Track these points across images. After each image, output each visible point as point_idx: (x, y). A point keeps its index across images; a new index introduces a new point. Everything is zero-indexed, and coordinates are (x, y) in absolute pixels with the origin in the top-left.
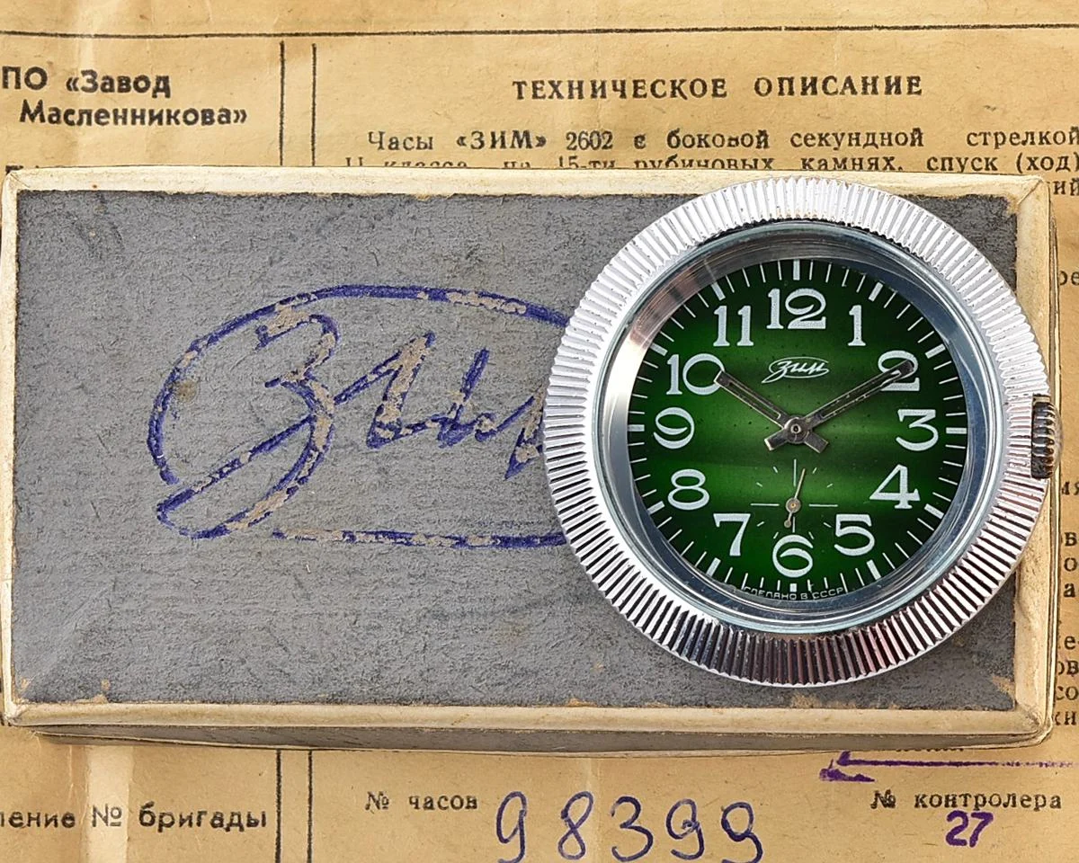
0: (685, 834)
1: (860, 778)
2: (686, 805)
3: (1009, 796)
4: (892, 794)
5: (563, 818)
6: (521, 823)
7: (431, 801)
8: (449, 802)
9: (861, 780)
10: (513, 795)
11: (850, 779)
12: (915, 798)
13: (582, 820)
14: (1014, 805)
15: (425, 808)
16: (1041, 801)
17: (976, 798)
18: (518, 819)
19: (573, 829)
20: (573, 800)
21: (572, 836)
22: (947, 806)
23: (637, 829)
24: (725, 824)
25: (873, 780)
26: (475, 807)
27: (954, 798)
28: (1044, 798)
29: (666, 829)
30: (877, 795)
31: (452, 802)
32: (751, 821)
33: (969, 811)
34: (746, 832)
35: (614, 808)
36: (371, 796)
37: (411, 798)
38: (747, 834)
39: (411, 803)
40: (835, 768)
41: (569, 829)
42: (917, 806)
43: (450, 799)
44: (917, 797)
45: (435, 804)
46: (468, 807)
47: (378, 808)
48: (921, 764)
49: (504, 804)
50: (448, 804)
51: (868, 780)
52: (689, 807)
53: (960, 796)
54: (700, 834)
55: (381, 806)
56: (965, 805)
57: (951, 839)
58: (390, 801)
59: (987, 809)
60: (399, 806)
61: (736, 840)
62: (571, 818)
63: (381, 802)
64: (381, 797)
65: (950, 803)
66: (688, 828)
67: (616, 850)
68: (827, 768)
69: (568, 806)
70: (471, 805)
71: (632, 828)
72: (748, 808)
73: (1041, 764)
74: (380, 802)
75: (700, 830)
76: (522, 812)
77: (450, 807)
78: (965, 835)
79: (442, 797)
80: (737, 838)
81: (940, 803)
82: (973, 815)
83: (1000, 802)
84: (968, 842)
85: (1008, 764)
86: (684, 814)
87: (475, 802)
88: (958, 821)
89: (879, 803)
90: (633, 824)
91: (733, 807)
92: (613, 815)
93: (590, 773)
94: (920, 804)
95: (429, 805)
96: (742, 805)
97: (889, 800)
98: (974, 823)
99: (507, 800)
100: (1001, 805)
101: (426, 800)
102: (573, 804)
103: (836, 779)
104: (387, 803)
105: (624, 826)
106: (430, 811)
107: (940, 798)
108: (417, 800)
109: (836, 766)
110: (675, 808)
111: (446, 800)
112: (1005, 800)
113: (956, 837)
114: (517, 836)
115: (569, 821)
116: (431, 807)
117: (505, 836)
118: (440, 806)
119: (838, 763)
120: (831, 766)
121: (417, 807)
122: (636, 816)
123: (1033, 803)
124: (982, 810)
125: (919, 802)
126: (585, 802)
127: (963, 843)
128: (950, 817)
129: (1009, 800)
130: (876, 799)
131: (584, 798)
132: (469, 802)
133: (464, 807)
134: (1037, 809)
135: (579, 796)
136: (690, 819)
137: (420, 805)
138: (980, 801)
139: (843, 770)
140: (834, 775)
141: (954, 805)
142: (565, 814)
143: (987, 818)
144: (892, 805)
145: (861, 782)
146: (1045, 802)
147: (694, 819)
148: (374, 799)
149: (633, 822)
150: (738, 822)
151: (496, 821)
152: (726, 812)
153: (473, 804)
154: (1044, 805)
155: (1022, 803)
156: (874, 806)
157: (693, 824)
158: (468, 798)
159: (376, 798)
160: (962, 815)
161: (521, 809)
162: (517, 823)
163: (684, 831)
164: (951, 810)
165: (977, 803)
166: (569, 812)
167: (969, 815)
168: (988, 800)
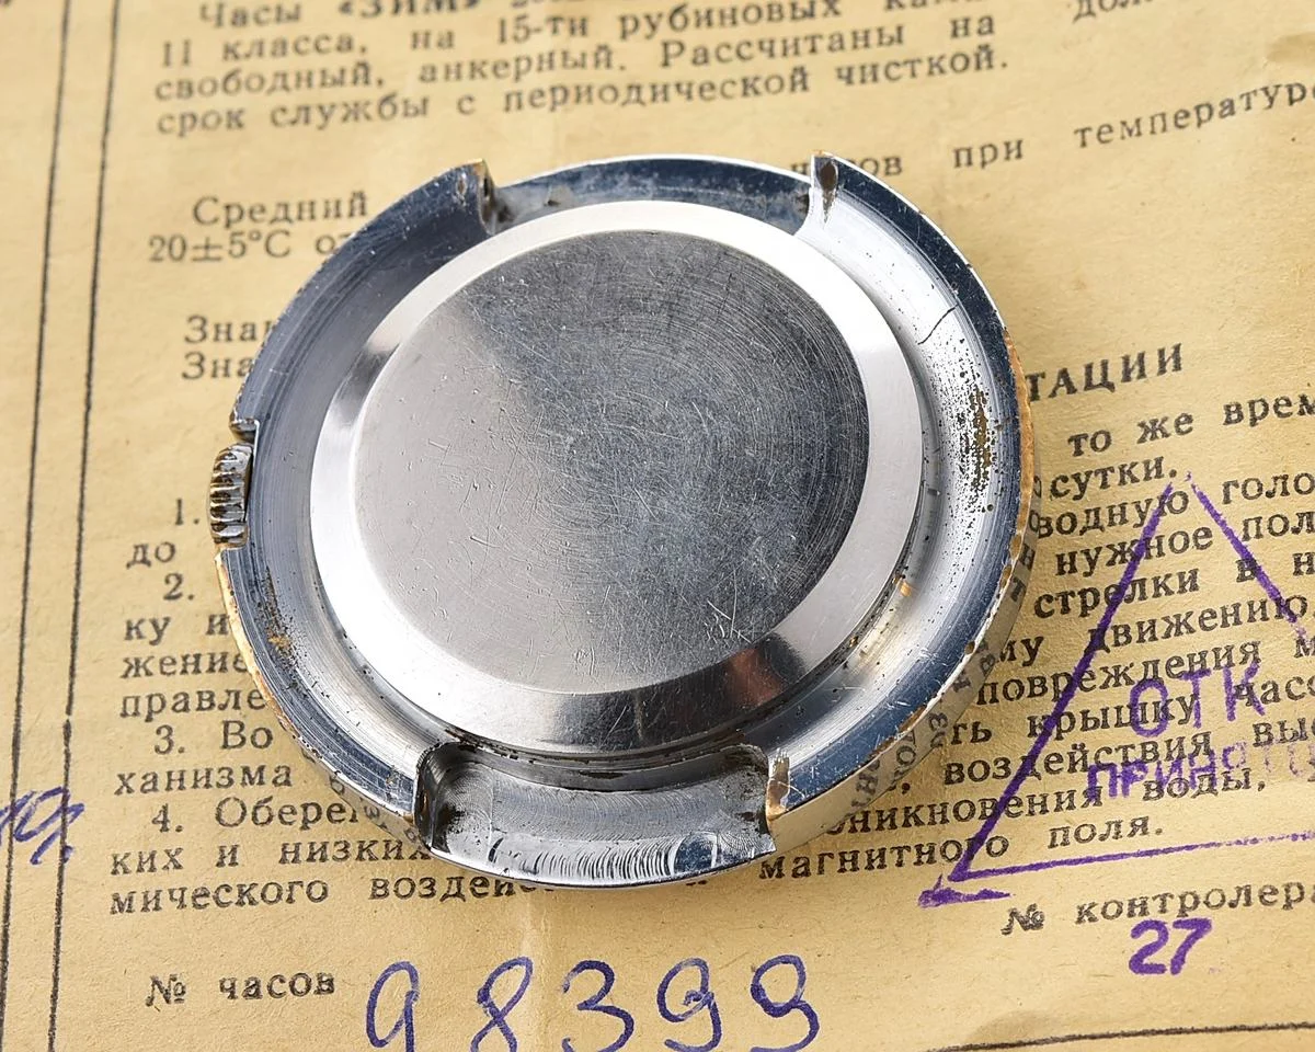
0: (690, 1012)
1: (986, 894)
2: (690, 968)
3: (1239, 890)
4: (1038, 910)
5: (479, 1001)
6: (408, 1013)
7: (257, 984)
8: (287, 984)
9: (985, 898)
10: (396, 967)
11: (970, 898)
12: (1077, 911)
13: (513, 1002)
14: (1248, 903)
15: (247, 995)
16: (1295, 893)
17: (1182, 898)
18: (402, 1006)
19: (498, 1018)
20: (498, 972)
21: (496, 1029)
22: (1131, 914)
23: (608, 1010)
24: (757, 992)
25: (1008, 895)
26: (330, 991)
27: (1144, 903)
28: (1300, 887)
29: (657, 1007)
30: (1013, 914)
31: (292, 985)
32: (802, 982)
33: (1169, 919)
34: (793, 1000)
35: (567, 979)
36: (156, 982)
37: (222, 982)
38: (796, 1003)
39: (222, 989)
40: (944, 888)
41: (491, 1018)
42: (1080, 921)
43: (288, 980)
44: (1081, 908)
45: (264, 990)
46: (319, 991)
47: (168, 1001)
48: (1089, 860)
49: (379, 984)
50: (286, 987)
51: (999, 895)
52: (697, 970)
53: (1154, 898)
54: (714, 1012)
55: (173, 998)
56: (1163, 911)
57: (1138, 964)
58: (187, 990)
59: (1201, 912)
60: (203, 996)
61: (773, 1015)
62: (495, 1001)
63: (172, 991)
64: (173, 984)
65: (1137, 910)
66: (693, 1004)
67: (569, 1043)
68: (931, 888)
69: (490, 982)
70: (325, 987)
71: (599, 1009)
72: (797, 963)
73: (1295, 837)
74: (169, 991)
75: (715, 1004)
76: (410, 994)
77: (289, 992)
78: (1163, 956)
79: (276, 977)
80: (775, 1011)
81: (1119, 912)
82: (1177, 924)
83: (1223, 901)
84: (1168, 968)
85: (1239, 842)
86: (689, 980)
87: (330, 982)
88: (1151, 936)
89: (1016, 925)
90: (600, 1003)
91: (771, 964)
92: (566, 990)
93: (529, 926)
94: (1086, 918)
95: (253, 991)
96: (786, 960)
97: (1033, 918)
98: (1177, 937)
99: (385, 977)
100: (1226, 905)
101: (248, 983)
102: (499, 978)
103: (945, 901)
104: (183, 992)
105: (585, 1006)
106: (255, 1001)
107: (1120, 905)
108: (233, 985)
109: (946, 884)
110: (673, 973)
111: (282, 981)
112: (1231, 896)
113: (1146, 961)
114: (402, 1034)
115: (491, 1005)
116: (257, 995)
117: (381, 1034)
118: (271, 992)
119: (950, 878)
120: (938, 885)
121: (232, 996)
122: (606, 989)
123: (1281, 898)
124: (1191, 915)
125: (1084, 914)
126: (519, 973)
127: (1159, 969)
128: (1137, 932)
129: (1239, 895)
130: (1011, 921)
131: (518, 967)
132: (321, 982)
133: (312, 991)
134: (1288, 906)
135: (509, 965)
136: (697, 988)
137: (239, 992)
138: (1189, 902)
139: (958, 887)
140: (940, 897)
141: (1144, 912)
142: (484, 996)
143: (1201, 926)
144: (1038, 925)
145: (988, 900)
146: (1302, 894)
147: (704, 989)
148: (159, 987)
149: (601, 999)
150: (779, 986)
151: (365, 1012)
152: (759, 972)
153: (327, 986)
154: (1300, 899)
155: (1261, 897)
156: (1007, 931)
157: (703, 997)
158: (320, 977)
159: (165, 985)
160: (1158, 925)
161: (411, 989)
162: (401, 1013)
163: (688, 1009)
164: (1138, 920)
165: (1183, 906)
166: (492, 992)
167: (1169, 926)
168: (1202, 900)
